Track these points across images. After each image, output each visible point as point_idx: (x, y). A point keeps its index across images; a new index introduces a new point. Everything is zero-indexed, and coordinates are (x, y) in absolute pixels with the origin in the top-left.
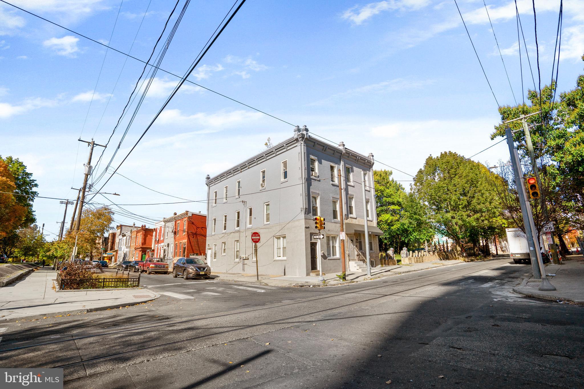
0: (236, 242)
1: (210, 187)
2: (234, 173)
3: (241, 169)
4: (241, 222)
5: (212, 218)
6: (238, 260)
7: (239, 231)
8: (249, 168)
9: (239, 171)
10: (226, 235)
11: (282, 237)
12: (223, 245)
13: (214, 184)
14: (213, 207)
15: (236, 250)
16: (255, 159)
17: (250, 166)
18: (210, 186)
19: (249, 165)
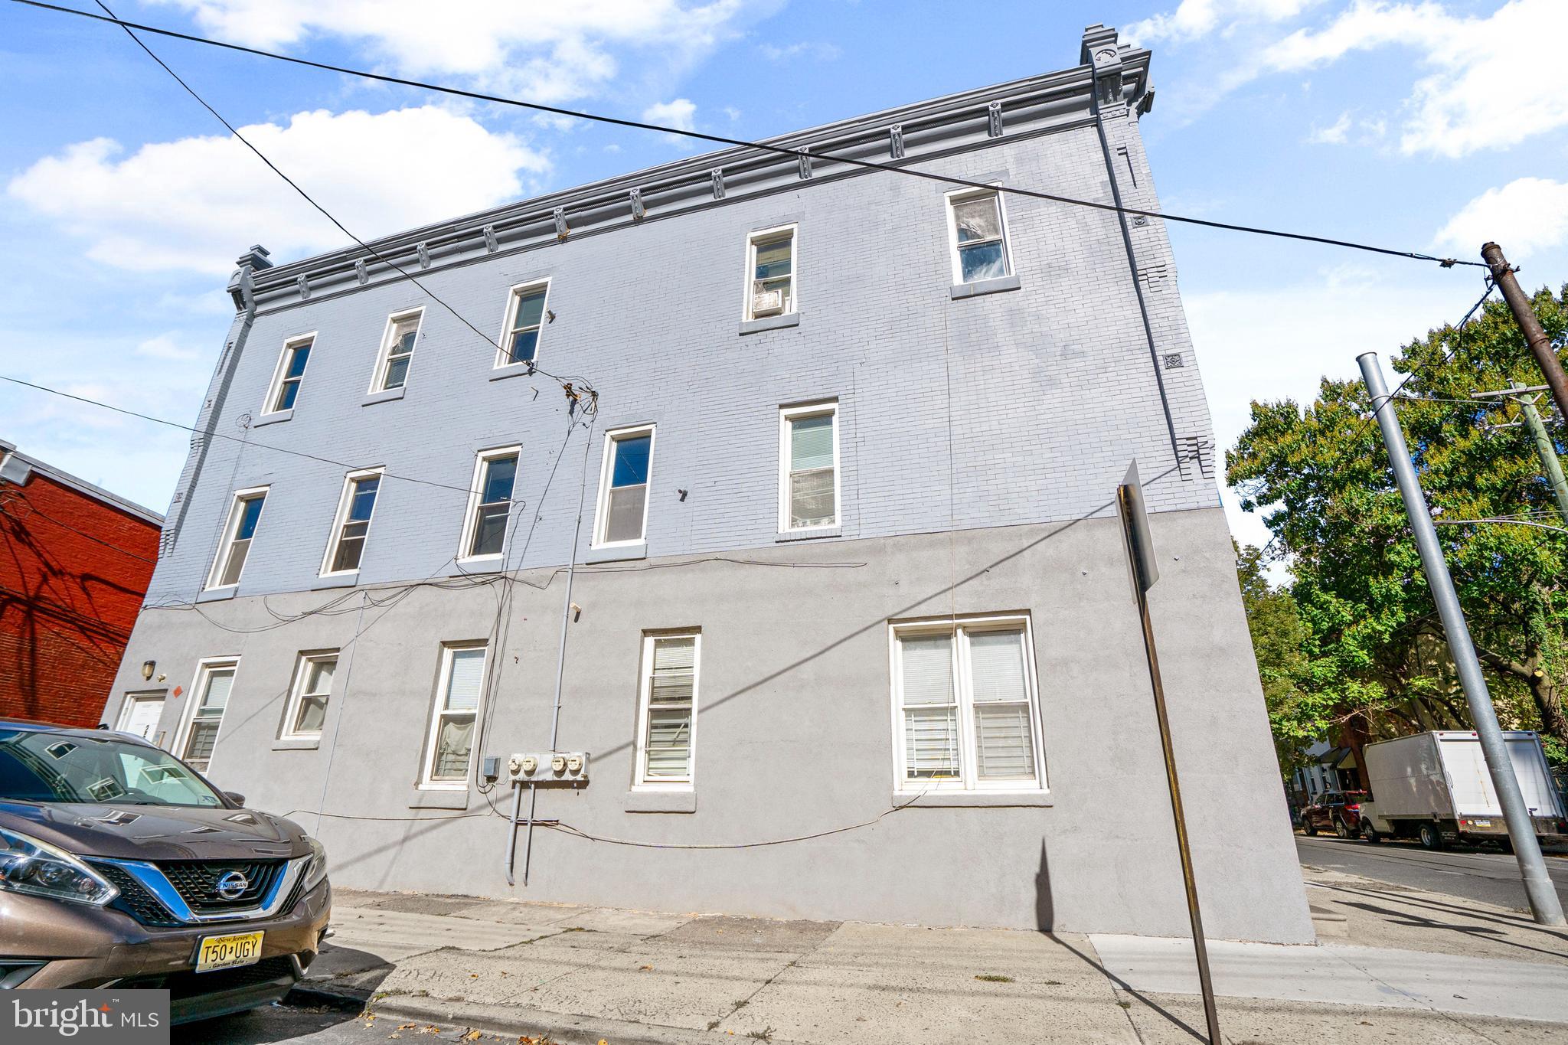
0: (448, 653)
1: (253, 316)
2: (500, 241)
3: (570, 224)
4: (527, 518)
5: (231, 489)
6: (455, 787)
7: (489, 578)
8: (639, 221)
9: (552, 229)
10: (358, 599)
11: (964, 628)
12: (307, 668)
13: (299, 299)
14: (248, 422)
15: (439, 710)
16: (716, 171)
17: (649, 213)
18: (260, 309)
19: (647, 205)
